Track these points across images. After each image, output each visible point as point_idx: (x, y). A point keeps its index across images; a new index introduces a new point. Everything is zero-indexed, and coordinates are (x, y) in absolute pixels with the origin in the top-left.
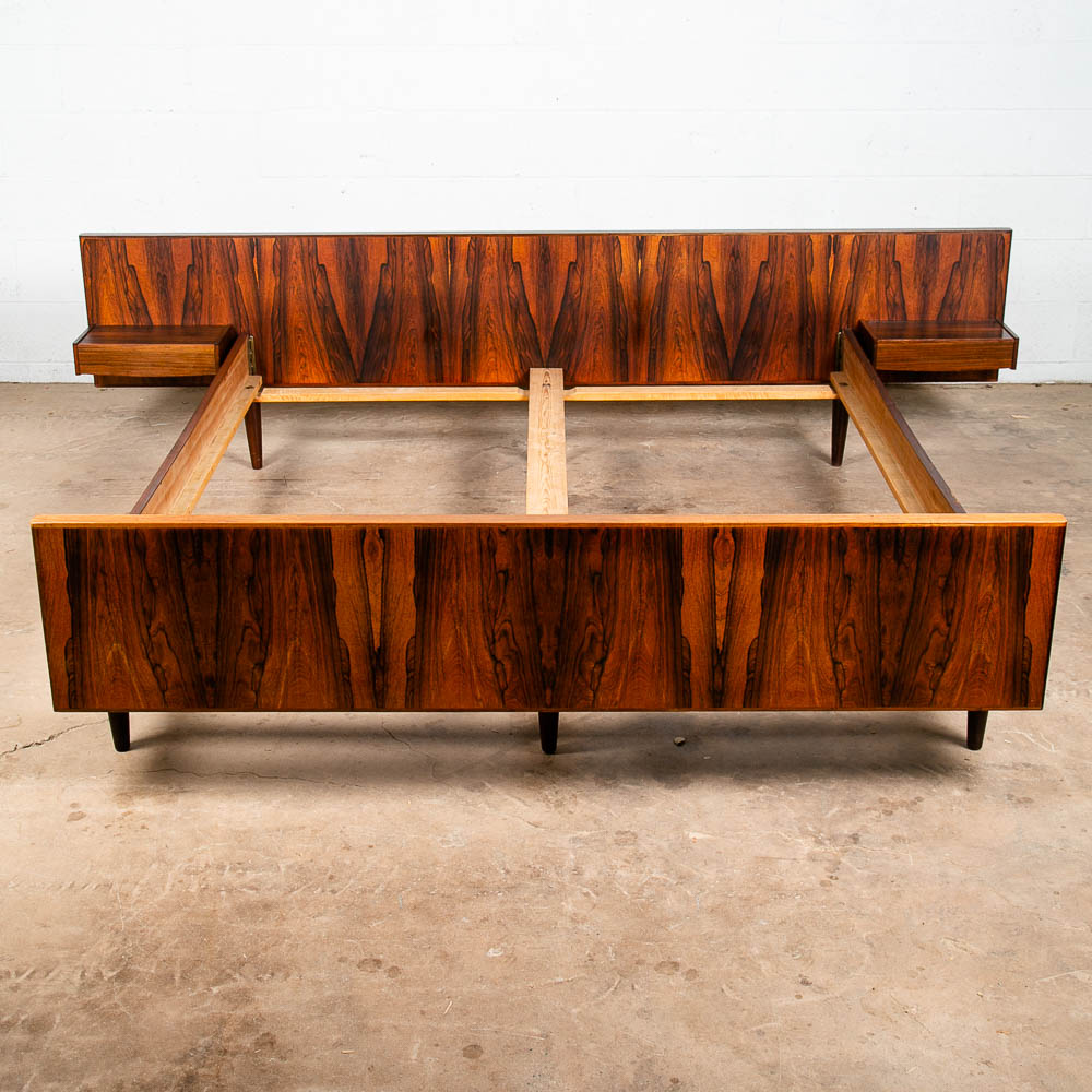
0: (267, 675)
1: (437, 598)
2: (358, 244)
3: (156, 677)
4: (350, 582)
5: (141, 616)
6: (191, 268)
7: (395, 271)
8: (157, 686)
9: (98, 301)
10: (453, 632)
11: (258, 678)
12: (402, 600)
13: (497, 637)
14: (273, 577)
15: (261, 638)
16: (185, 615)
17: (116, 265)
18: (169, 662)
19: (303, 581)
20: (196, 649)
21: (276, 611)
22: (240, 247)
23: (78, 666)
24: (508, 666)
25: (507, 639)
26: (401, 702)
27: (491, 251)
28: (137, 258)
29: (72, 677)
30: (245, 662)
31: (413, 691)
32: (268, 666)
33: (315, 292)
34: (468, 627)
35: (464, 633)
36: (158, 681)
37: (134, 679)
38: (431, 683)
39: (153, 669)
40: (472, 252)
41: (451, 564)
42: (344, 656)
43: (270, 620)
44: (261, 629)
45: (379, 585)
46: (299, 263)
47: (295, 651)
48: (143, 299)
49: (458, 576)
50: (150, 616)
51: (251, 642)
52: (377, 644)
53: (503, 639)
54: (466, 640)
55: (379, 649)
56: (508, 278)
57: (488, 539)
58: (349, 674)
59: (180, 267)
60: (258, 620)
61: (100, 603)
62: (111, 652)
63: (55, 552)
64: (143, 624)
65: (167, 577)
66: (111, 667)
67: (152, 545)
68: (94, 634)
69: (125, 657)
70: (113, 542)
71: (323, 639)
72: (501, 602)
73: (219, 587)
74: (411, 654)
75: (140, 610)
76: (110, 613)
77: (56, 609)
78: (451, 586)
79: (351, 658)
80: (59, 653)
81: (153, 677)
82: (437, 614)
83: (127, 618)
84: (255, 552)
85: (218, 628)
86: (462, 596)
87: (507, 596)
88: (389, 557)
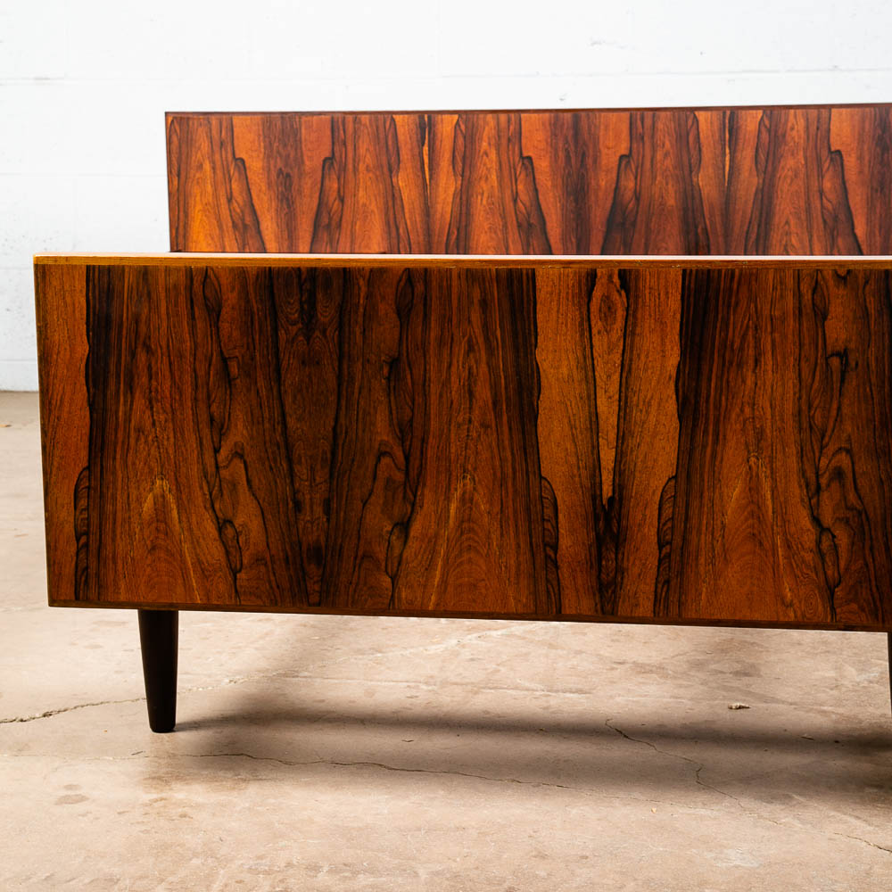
0: (413, 545)
1: (717, 407)
2: (584, 124)
3: (224, 544)
4: (565, 371)
5: (206, 431)
6: (328, 161)
7: (640, 166)
8: (223, 560)
9: (186, 215)
10: (744, 469)
11: (396, 552)
12: (654, 403)
13: (824, 481)
14: (433, 360)
15: (407, 474)
16: (279, 428)
17: (217, 157)
18: (247, 517)
19: (484, 368)
20: (295, 492)
21: (434, 424)
22: (405, 131)
23: (95, 520)
24: (843, 539)
25: (843, 486)
26: (646, 606)
27: (794, 133)
28: (248, 146)
29: (83, 540)
30: (378, 521)
31: (667, 582)
32: (416, 528)
33: (515, 201)
34: (771, 462)
35: (764, 472)
36: (227, 553)
37: (186, 547)
38: (702, 569)
39: (220, 530)
40: (765, 135)
41: (744, 338)
42: (548, 512)
43: (424, 441)
44: (407, 458)
45: (616, 377)
46: (493, 155)
47: (463, 500)
48: (254, 212)
49: (757, 361)
50: (219, 428)
51: (389, 481)
52: (607, 491)
53: (835, 485)
54: (766, 486)
55: (611, 500)
56: (821, 176)
57: (814, 291)
58: (555, 548)
59: (313, 161)
60: (402, 440)
61: (140, 403)
62: (150, 496)
63: (70, 309)
64: (207, 443)
65: (253, 359)
66: (150, 524)
67: (231, 298)
68: (126, 462)
69: (174, 506)
70: (167, 290)
71: (514, 479)
72: (834, 413)
73: (339, 377)
74: (667, 512)
75: (204, 417)
76: (154, 424)
77: (65, 415)
78: (744, 382)
79: (561, 516)
80: (65, 495)
81: (218, 543)
82: (716, 434)
83: (182, 434)
84: (404, 313)
85: (334, 453)
86: (763, 401)
87: (846, 402)
88: (635, 325)
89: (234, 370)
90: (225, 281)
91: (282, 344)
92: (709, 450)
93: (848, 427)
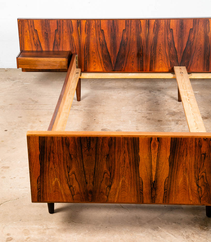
0: (112, 190)
1: (178, 164)
4: (145, 157)
5: (66, 169)
10: (183, 176)
11: (108, 191)
12: (164, 163)
13: (199, 178)
14: (116, 155)
15: (110, 177)
16: (82, 168)
18: (76, 185)
19: (127, 156)
20: (86, 180)
21: (116, 167)
23: (42, 186)
24: (203, 189)
25: (203, 179)
29: (39, 190)
30: (104, 185)
31: (166, 197)
32: (112, 187)
34: (189, 174)
35: (187, 176)
36: (71, 192)
37: (62, 191)
39: (69, 188)
41: (184, 151)
42: (141, 184)
43: (114, 170)
44: (110, 174)
45: (156, 158)
47: (122, 181)
49: (186, 155)
50: (69, 168)
51: (107, 178)
52: (154, 180)
53: (202, 179)
54: (187, 179)
55: (154, 181)
57: (199, 142)
58: (142, 190)
60: (110, 171)
61: (51, 163)
62: (54, 181)
63: (35, 145)
64: (67, 171)
65: (76, 154)
66: (54, 187)
67: (72, 143)
68: (48, 175)
69: (59, 183)
70: (57, 141)
71: (134, 177)
72: (202, 165)
73: (96, 158)
74: (166, 184)
75: (66, 166)
76: (55, 167)
77: (35, 166)
78: (183, 159)
79: (143, 184)
80: (35, 181)
81: (69, 190)
82: (177, 169)
83: (61, 169)
84: (110, 146)
85: (94, 173)
86: (187, 163)
87: (205, 163)
88: (160, 148)
89: (72, 157)
90: (70, 139)
91: (83, 152)
92: (175, 172)
93: (205, 168)
